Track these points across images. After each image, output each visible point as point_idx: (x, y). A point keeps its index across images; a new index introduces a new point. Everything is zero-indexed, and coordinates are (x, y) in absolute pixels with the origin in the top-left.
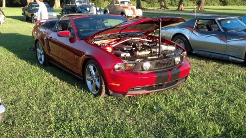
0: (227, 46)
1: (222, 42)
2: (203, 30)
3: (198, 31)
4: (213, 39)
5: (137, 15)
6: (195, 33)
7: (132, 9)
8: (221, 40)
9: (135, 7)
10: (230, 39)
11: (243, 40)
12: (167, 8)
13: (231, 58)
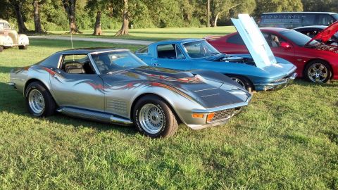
0: (105, 99)
1: (98, 93)
2: (74, 71)
3: (62, 75)
4: (84, 88)
5: (20, 44)
6: (58, 77)
7: (10, 35)
8: (96, 89)
9: (15, 32)
10: (108, 87)
11: (125, 88)
12: (80, 32)
13: (113, 119)
